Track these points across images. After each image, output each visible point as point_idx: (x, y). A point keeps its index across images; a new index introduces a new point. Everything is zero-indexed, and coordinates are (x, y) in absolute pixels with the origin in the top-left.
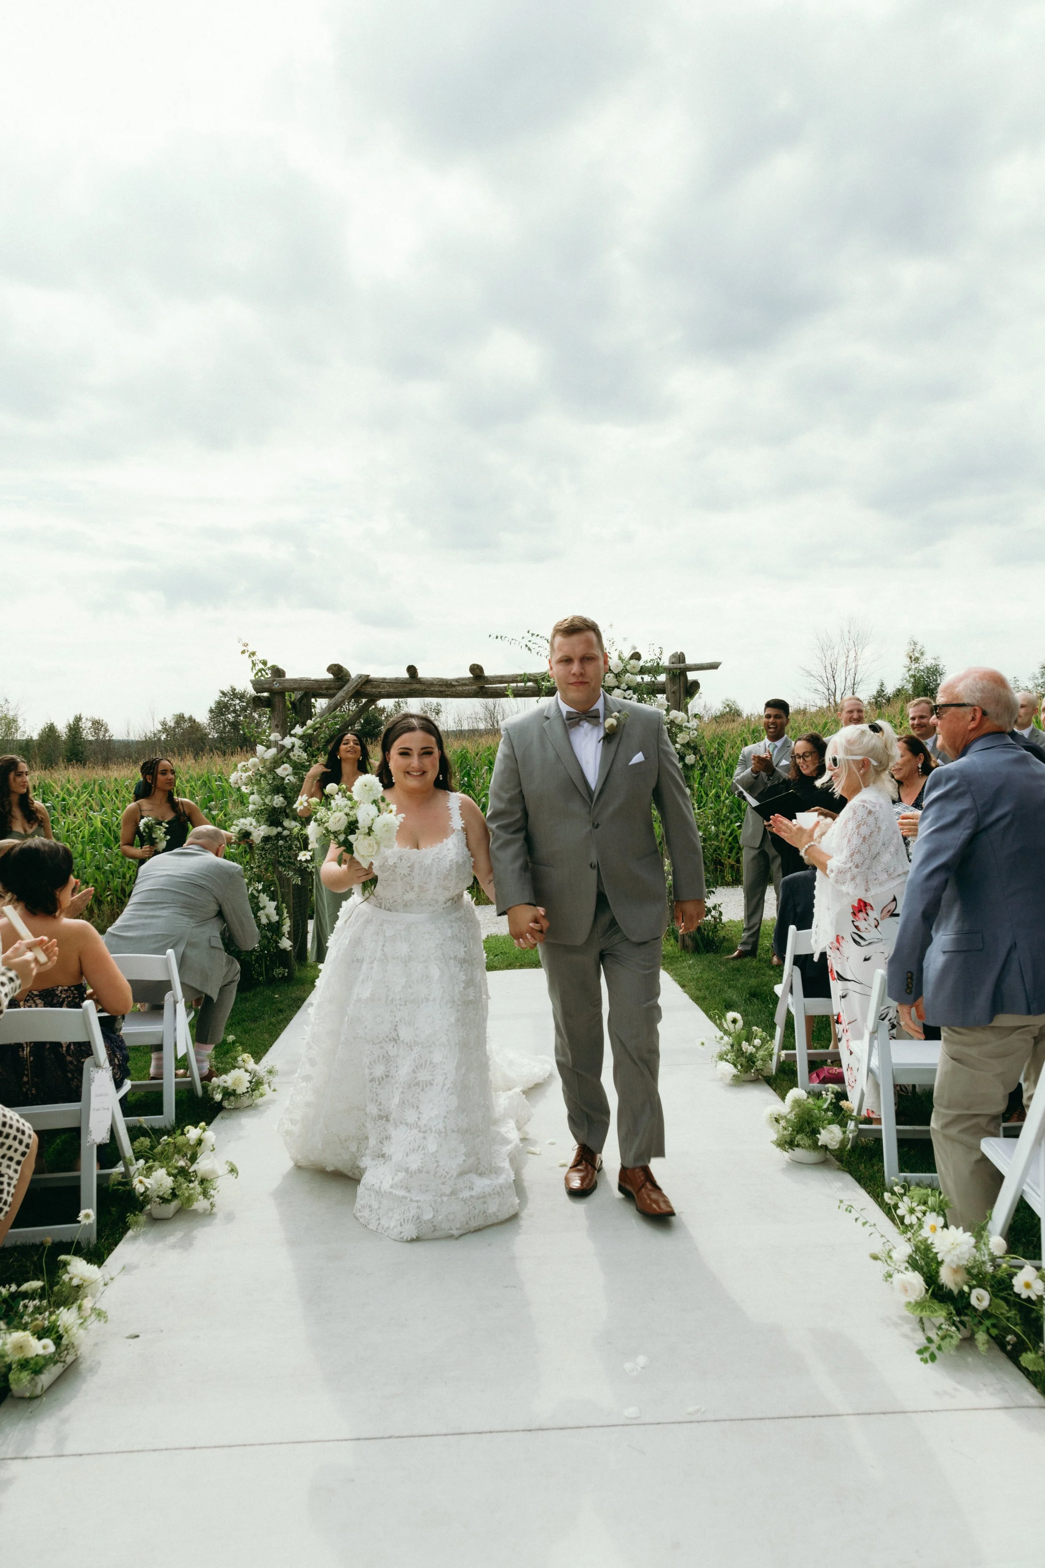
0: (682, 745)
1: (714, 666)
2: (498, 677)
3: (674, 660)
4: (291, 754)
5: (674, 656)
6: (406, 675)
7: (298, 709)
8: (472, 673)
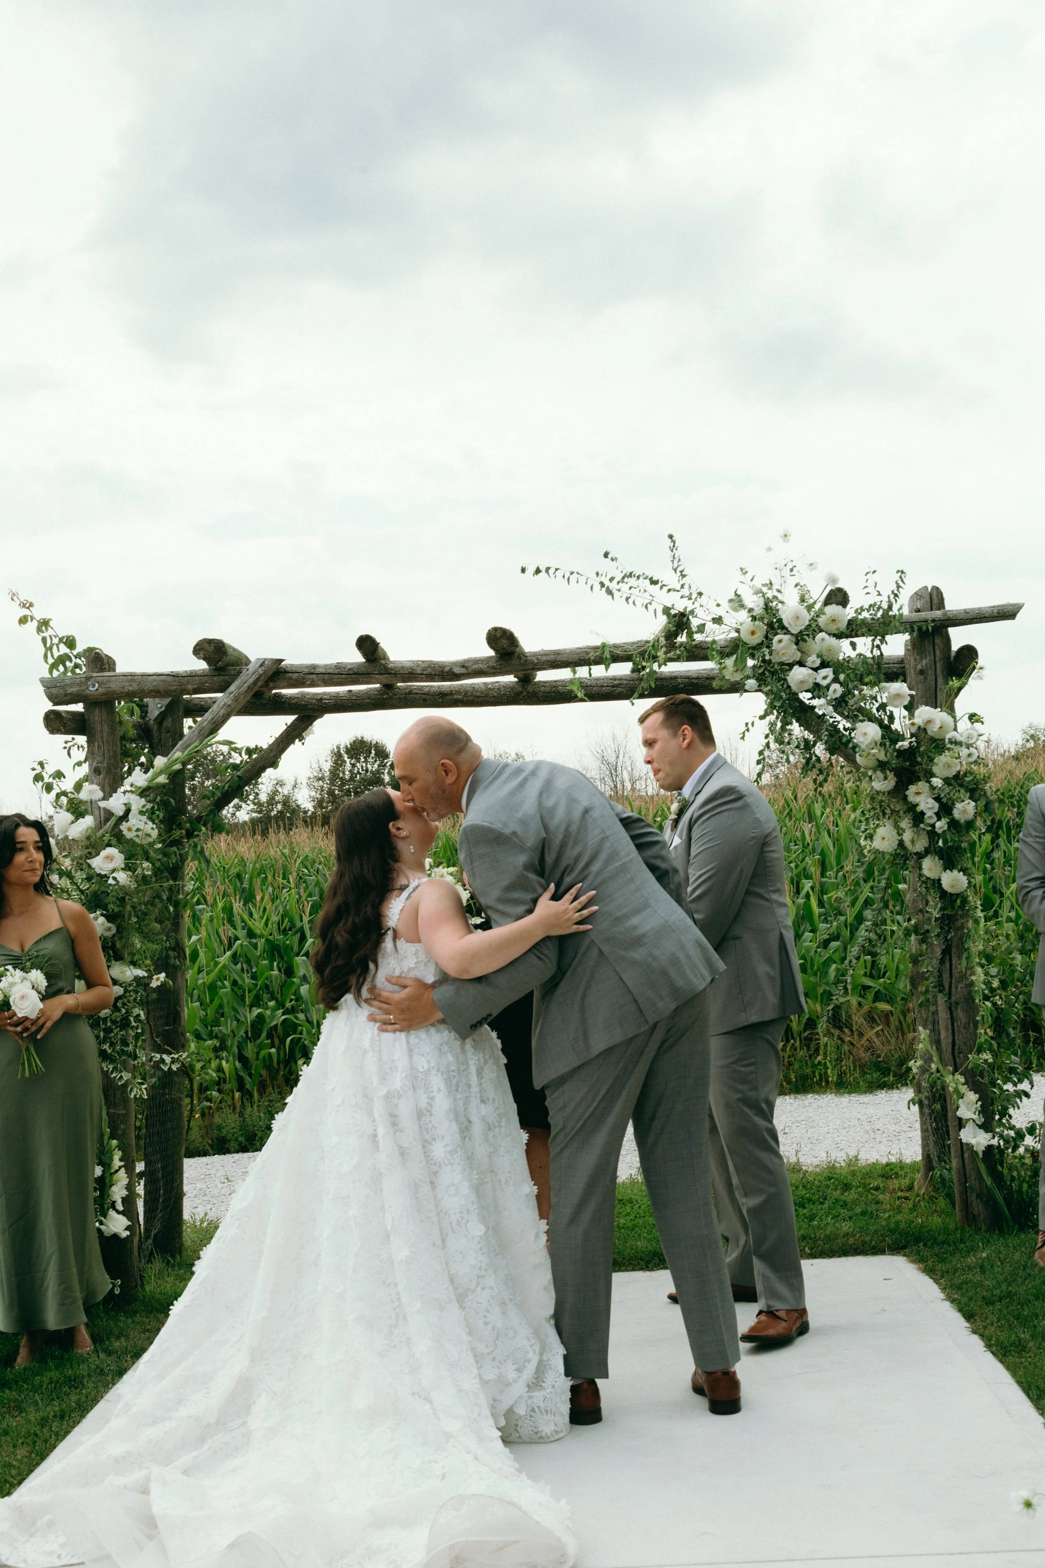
0: (947, 781)
1: (1007, 613)
2: (547, 654)
3: (919, 605)
4: (124, 827)
5: (918, 595)
6: (357, 658)
7: (156, 740)
8: (492, 647)
